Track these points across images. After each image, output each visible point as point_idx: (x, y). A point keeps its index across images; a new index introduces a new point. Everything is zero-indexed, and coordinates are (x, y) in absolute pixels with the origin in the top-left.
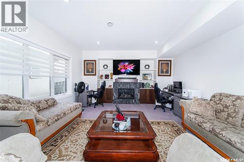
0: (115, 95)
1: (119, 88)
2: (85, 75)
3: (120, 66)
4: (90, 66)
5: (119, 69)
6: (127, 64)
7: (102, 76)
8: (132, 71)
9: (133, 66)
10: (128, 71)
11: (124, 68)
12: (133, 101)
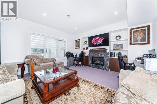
0: (90, 61)
1: (93, 56)
2: (75, 48)
3: (93, 41)
4: (78, 43)
5: (92, 43)
6: (98, 38)
7: (84, 48)
8: (102, 43)
9: (103, 39)
10: (99, 44)
11: (96, 42)
12: (103, 67)
